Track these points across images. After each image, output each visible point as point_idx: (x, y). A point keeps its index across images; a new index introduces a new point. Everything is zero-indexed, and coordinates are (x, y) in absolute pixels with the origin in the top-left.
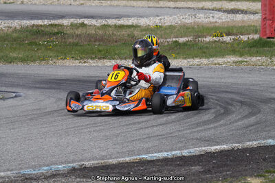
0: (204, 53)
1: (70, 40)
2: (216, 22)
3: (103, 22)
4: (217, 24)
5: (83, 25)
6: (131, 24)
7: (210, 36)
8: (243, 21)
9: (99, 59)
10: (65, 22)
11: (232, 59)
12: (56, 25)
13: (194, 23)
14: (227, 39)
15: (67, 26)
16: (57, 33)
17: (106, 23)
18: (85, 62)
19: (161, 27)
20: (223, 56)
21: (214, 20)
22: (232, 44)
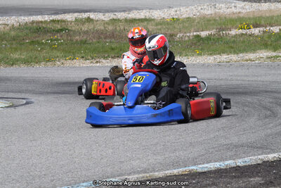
0: (232, 48)
1: (77, 37)
2: (239, 13)
3: (112, 16)
4: (241, 15)
5: (89, 20)
6: (143, 17)
7: (236, 28)
8: (270, 11)
9: (112, 58)
10: (69, 17)
11: (264, 54)
12: (58, 21)
13: (215, 14)
14: (256, 31)
15: (71, 22)
16: (61, 30)
17: (115, 17)
18: (97, 62)
19: (178, 19)
20: (254, 51)
21: (238, 10)
22: (262, 38)
